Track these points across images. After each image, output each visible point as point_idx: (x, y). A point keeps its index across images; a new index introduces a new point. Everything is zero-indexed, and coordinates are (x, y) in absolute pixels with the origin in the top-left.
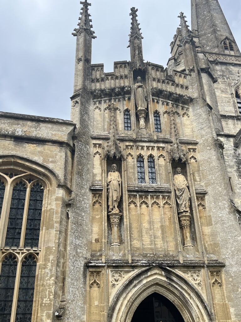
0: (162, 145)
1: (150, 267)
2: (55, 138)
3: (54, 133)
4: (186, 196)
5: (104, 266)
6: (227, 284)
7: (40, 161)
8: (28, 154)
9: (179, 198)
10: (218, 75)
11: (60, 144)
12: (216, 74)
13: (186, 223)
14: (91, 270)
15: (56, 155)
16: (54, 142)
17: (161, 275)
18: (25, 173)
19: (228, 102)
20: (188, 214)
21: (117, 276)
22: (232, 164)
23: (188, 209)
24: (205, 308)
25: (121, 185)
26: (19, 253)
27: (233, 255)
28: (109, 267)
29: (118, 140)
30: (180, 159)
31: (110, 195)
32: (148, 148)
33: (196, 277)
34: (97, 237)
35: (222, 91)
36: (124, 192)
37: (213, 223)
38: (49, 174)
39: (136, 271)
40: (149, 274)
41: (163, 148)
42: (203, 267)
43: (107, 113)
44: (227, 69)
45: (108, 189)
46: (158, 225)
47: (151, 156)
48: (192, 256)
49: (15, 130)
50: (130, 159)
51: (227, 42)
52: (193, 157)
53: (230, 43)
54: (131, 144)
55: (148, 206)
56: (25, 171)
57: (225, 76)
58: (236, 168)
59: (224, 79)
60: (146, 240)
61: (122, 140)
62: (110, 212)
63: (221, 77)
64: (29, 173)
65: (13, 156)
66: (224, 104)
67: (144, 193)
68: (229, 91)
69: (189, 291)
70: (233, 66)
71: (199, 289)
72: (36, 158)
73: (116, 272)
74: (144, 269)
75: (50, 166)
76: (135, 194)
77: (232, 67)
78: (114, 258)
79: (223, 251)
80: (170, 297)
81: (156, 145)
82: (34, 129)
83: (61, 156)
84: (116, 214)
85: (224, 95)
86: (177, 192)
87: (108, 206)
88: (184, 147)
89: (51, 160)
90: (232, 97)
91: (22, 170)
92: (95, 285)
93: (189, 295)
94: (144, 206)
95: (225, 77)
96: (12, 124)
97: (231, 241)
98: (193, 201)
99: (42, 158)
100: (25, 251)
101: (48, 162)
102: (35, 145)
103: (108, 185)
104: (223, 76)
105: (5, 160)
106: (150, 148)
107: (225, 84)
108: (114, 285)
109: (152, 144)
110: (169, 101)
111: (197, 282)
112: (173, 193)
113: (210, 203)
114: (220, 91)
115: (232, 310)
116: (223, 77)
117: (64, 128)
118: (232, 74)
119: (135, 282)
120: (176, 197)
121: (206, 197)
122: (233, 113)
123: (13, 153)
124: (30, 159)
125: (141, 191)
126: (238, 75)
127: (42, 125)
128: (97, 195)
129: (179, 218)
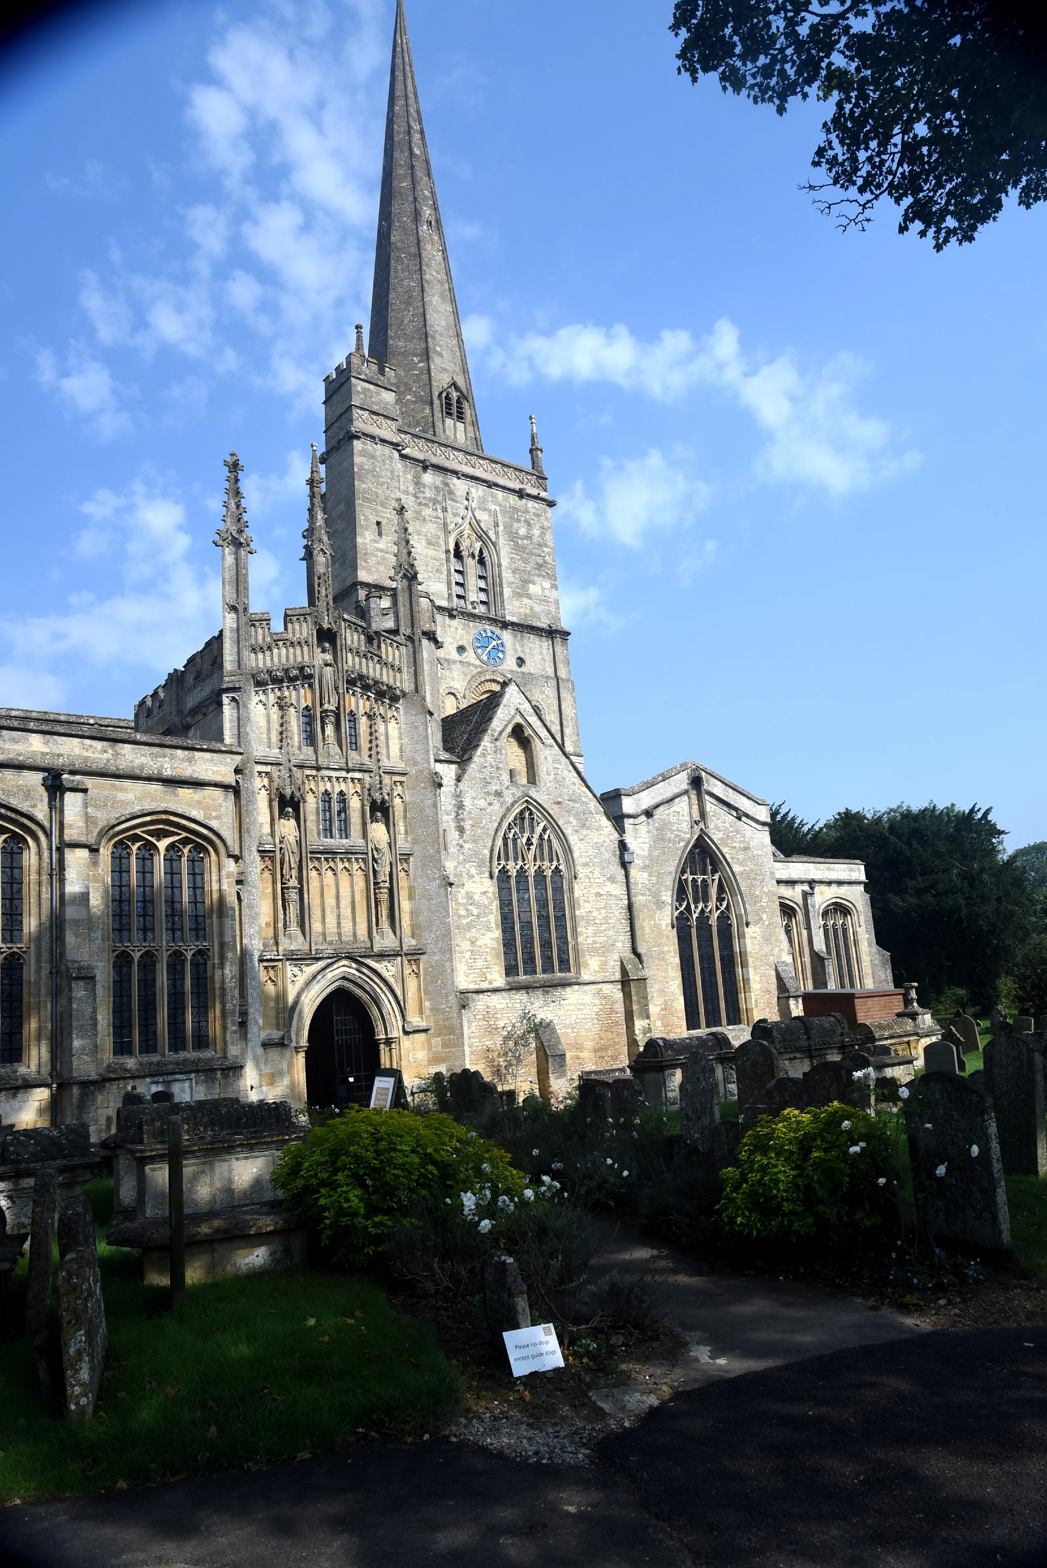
0: (357, 775)
1: (337, 957)
2: (218, 778)
3: (215, 769)
4: (386, 858)
5: (280, 960)
6: (425, 975)
7: (200, 816)
8: (183, 807)
9: (377, 863)
10: (425, 498)
11: (225, 787)
12: (421, 495)
13: (384, 896)
14: (266, 964)
15: (221, 805)
16: (216, 785)
17: (350, 967)
18: (179, 834)
19: (438, 571)
20: (387, 885)
21: (296, 969)
22: (450, 807)
23: (388, 878)
24: (398, 1002)
25: (299, 843)
26: (186, 950)
27: (437, 941)
28: (288, 959)
29: (295, 766)
30: (383, 801)
31: (287, 859)
32: (338, 779)
33: (390, 968)
34: (268, 920)
35: (429, 543)
36: (304, 855)
37: (417, 898)
38: (214, 838)
39: (321, 964)
40: (336, 966)
41: (359, 780)
42: (401, 955)
43: (275, 712)
44: (447, 485)
45: (281, 849)
46: (345, 902)
47: (341, 793)
48: (386, 941)
49: (162, 767)
50: (311, 799)
51: (455, 395)
52: (399, 795)
53: (458, 401)
54: (314, 772)
55: (335, 874)
56: (179, 831)
57: (440, 503)
58: (454, 815)
59: (436, 510)
60: (331, 920)
61: (301, 767)
62: (285, 884)
63: (431, 505)
64: (184, 834)
65: (165, 812)
66: (430, 574)
67: (331, 854)
68: (442, 542)
69: (382, 985)
70: (459, 478)
71: (392, 981)
72: (194, 814)
73: (296, 965)
74: (329, 961)
75: (214, 824)
76: (319, 856)
77: (455, 480)
78: (292, 948)
79: (426, 934)
80: (358, 992)
81: (350, 775)
82: (187, 764)
83: (227, 808)
84: (295, 888)
85: (431, 553)
86: (375, 853)
87: (282, 875)
88: (387, 779)
89: (214, 814)
90: (448, 560)
91: (176, 830)
92: (269, 981)
93: (381, 989)
94: (330, 873)
95: (438, 506)
96: (157, 756)
97: (437, 923)
98: (394, 867)
99: (202, 812)
100: (193, 947)
101: (210, 819)
102: (190, 791)
103: (281, 842)
104: (435, 501)
105: (154, 817)
106: (341, 780)
107: (437, 523)
108: (293, 981)
109: (343, 774)
110: (369, 694)
111: (391, 973)
112: (370, 855)
113: (416, 868)
114: (424, 543)
115: (427, 1004)
116: (434, 504)
117: (228, 760)
118: (453, 500)
119: (319, 977)
120: (374, 859)
121: (411, 859)
122: (443, 598)
123: (162, 806)
124: (187, 814)
125: (328, 853)
126: (466, 503)
127: (198, 754)
128: (267, 859)
129: (375, 890)
